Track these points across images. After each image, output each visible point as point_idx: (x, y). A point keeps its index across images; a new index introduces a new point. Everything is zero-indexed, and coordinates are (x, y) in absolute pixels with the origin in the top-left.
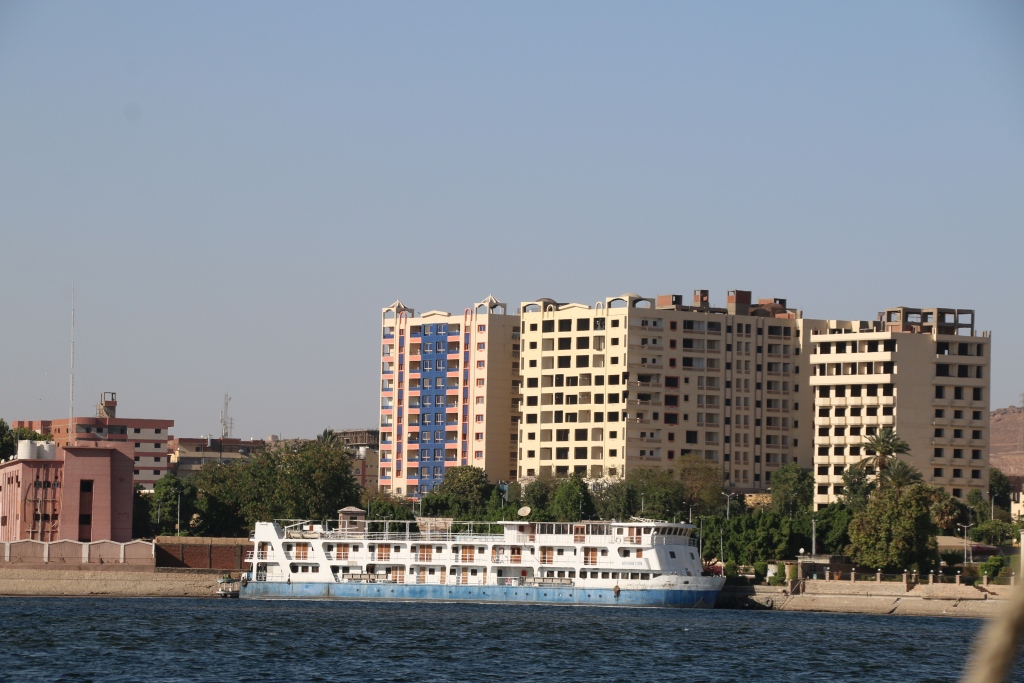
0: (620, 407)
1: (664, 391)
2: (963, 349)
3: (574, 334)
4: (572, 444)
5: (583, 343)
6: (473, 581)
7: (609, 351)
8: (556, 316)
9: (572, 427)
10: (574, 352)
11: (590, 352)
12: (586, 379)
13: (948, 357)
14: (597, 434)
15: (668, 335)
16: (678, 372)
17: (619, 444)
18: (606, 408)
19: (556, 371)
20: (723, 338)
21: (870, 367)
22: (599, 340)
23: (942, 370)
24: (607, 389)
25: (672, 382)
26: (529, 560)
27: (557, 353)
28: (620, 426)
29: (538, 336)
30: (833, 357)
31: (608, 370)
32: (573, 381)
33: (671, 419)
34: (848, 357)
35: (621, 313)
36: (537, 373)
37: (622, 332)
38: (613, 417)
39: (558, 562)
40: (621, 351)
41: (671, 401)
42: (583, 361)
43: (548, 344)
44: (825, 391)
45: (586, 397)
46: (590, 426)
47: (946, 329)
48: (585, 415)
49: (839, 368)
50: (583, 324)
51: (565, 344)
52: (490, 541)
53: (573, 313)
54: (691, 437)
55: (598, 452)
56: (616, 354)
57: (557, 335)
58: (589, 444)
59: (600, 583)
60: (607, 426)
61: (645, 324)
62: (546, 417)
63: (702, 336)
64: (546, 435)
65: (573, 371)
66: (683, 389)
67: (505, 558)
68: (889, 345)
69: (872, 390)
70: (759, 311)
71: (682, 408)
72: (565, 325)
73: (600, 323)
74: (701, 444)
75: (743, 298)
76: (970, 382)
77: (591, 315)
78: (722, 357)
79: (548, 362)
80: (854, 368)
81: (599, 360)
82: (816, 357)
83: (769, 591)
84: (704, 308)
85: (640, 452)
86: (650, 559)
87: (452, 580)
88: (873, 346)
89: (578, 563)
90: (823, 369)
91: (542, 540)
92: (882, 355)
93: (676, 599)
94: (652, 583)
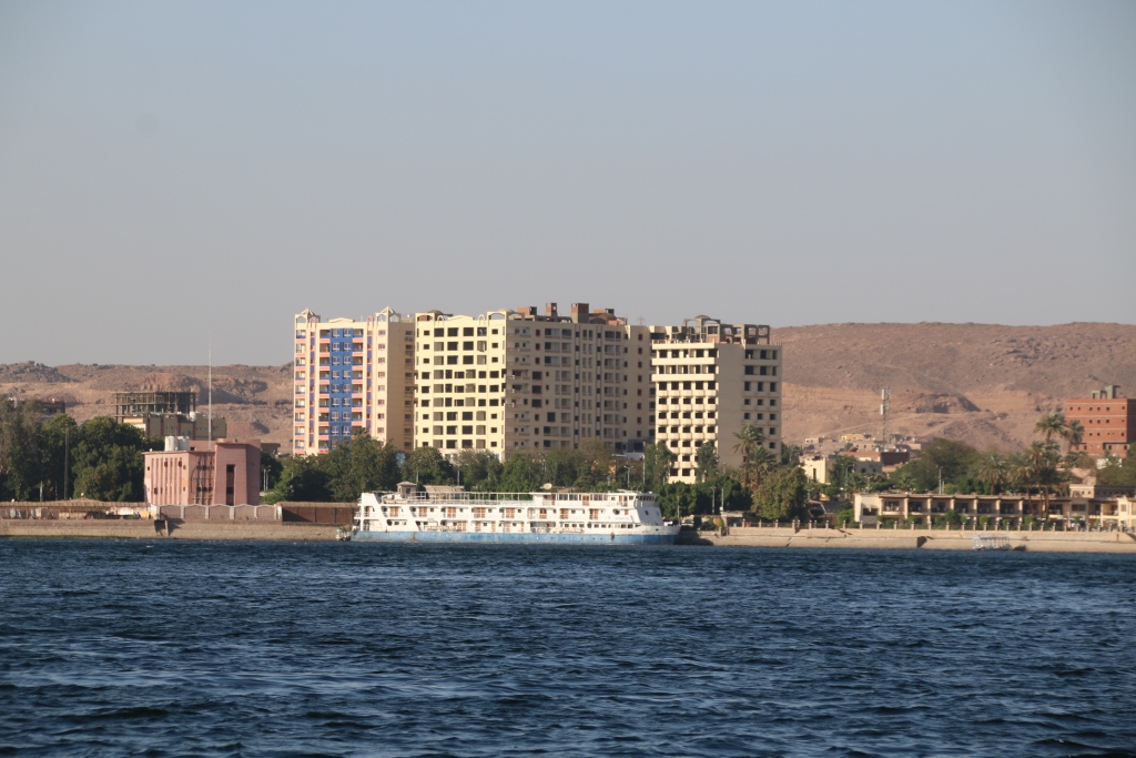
0: (499, 395)
1: (532, 383)
2: (763, 354)
3: (461, 339)
4: (460, 423)
5: (468, 346)
6: (514, 530)
7: (490, 353)
8: (446, 325)
9: (460, 410)
10: (461, 353)
11: (475, 353)
12: (472, 374)
13: (757, 362)
14: (482, 416)
15: (534, 340)
16: (542, 367)
17: (500, 423)
18: (488, 396)
19: (446, 367)
20: (573, 341)
21: (698, 369)
22: (482, 345)
23: (749, 370)
24: (488, 382)
25: (537, 375)
26: (551, 517)
27: (446, 353)
28: (500, 410)
29: (431, 340)
30: (669, 361)
31: (489, 367)
32: (460, 375)
33: (536, 403)
34: (681, 360)
35: (501, 324)
36: (431, 368)
37: (501, 338)
38: (494, 403)
39: (571, 518)
40: (500, 352)
41: (537, 390)
42: (468, 360)
43: (440, 346)
44: (663, 386)
45: (471, 388)
46: (475, 409)
47: (751, 340)
48: (471, 402)
49: (674, 369)
50: (468, 332)
51: (453, 346)
52: (525, 505)
53: (461, 322)
54: (551, 417)
55: (482, 430)
56: (497, 354)
57: (446, 339)
58: (474, 423)
59: (600, 531)
60: (489, 410)
61: (518, 331)
62: (438, 402)
63: (558, 340)
64: (439, 416)
65: (460, 367)
66: (545, 381)
67: (536, 517)
68: (712, 353)
69: (699, 385)
70: (598, 319)
71: (545, 395)
72: (453, 332)
73: (482, 331)
74: (558, 422)
75: (583, 308)
76: (768, 378)
77: (475, 325)
78: (572, 356)
79: (439, 360)
80: (686, 369)
81: (482, 359)
82: (657, 361)
83: (705, 535)
84: (554, 318)
85: (515, 429)
86: (634, 516)
87: (499, 530)
88: (700, 353)
89: (586, 519)
90: (662, 370)
91: (560, 504)
92: (707, 360)
93: (649, 539)
94: (635, 531)
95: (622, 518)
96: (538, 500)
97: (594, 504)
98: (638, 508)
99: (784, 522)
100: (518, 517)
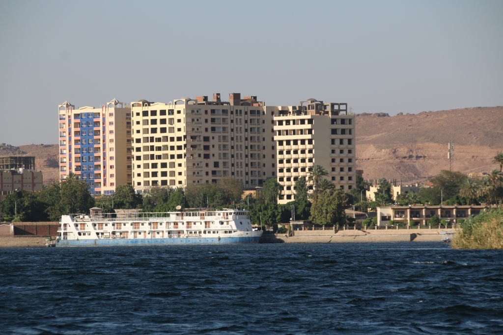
0: (183, 152)
1: (203, 143)
2: (343, 121)
3: (158, 117)
4: (159, 170)
5: (163, 121)
6: (158, 236)
7: (177, 125)
8: (149, 109)
9: (159, 162)
10: (159, 126)
11: (167, 126)
12: (166, 139)
13: (338, 126)
14: (172, 165)
15: (204, 117)
16: (209, 134)
17: (183, 169)
18: (176, 152)
19: (150, 135)
20: (229, 117)
21: (302, 132)
22: (171, 121)
23: (334, 131)
24: (176, 143)
25: (206, 139)
26: (181, 227)
27: (150, 126)
28: (183, 161)
29: (141, 118)
30: (284, 127)
31: (176, 134)
32: (159, 140)
33: (207, 156)
34: (291, 127)
35: (182, 107)
36: (141, 136)
37: (182, 116)
38: (180, 156)
39: (194, 228)
40: (182, 125)
41: (206, 148)
42: (163, 130)
43: (146, 122)
44: (281, 143)
45: (166, 147)
46: (168, 161)
47: (335, 113)
48: (166, 156)
49: (287, 132)
50: (163, 112)
51: (154, 122)
52: (164, 220)
53: (158, 107)
54: (216, 164)
55: (173, 174)
56: (180, 126)
57: (150, 118)
58: (168, 170)
59: (212, 235)
60: (177, 161)
61: (193, 112)
62: (146, 157)
63: (219, 116)
64: (146, 166)
65: (159, 135)
66: (211, 142)
67: (172, 227)
68: (310, 121)
69: (303, 142)
70: (245, 103)
71: (212, 151)
72: (154, 113)
73: (171, 112)
74: (221, 168)
75: (237, 96)
76: (346, 137)
77: (166, 108)
78: (229, 126)
79: (146, 131)
80: (294, 132)
81: (172, 130)
82: (277, 128)
83: (279, 236)
84: (219, 102)
85: (193, 172)
86: (233, 225)
87: (149, 237)
88: (303, 122)
89: (202, 228)
90: (280, 133)
91: (187, 219)
92: (307, 126)
93: (243, 240)
94: (233, 235)
95: (225, 227)
96: (173, 217)
97: (208, 218)
98: (235, 220)
99: (328, 226)
100: (160, 228)
